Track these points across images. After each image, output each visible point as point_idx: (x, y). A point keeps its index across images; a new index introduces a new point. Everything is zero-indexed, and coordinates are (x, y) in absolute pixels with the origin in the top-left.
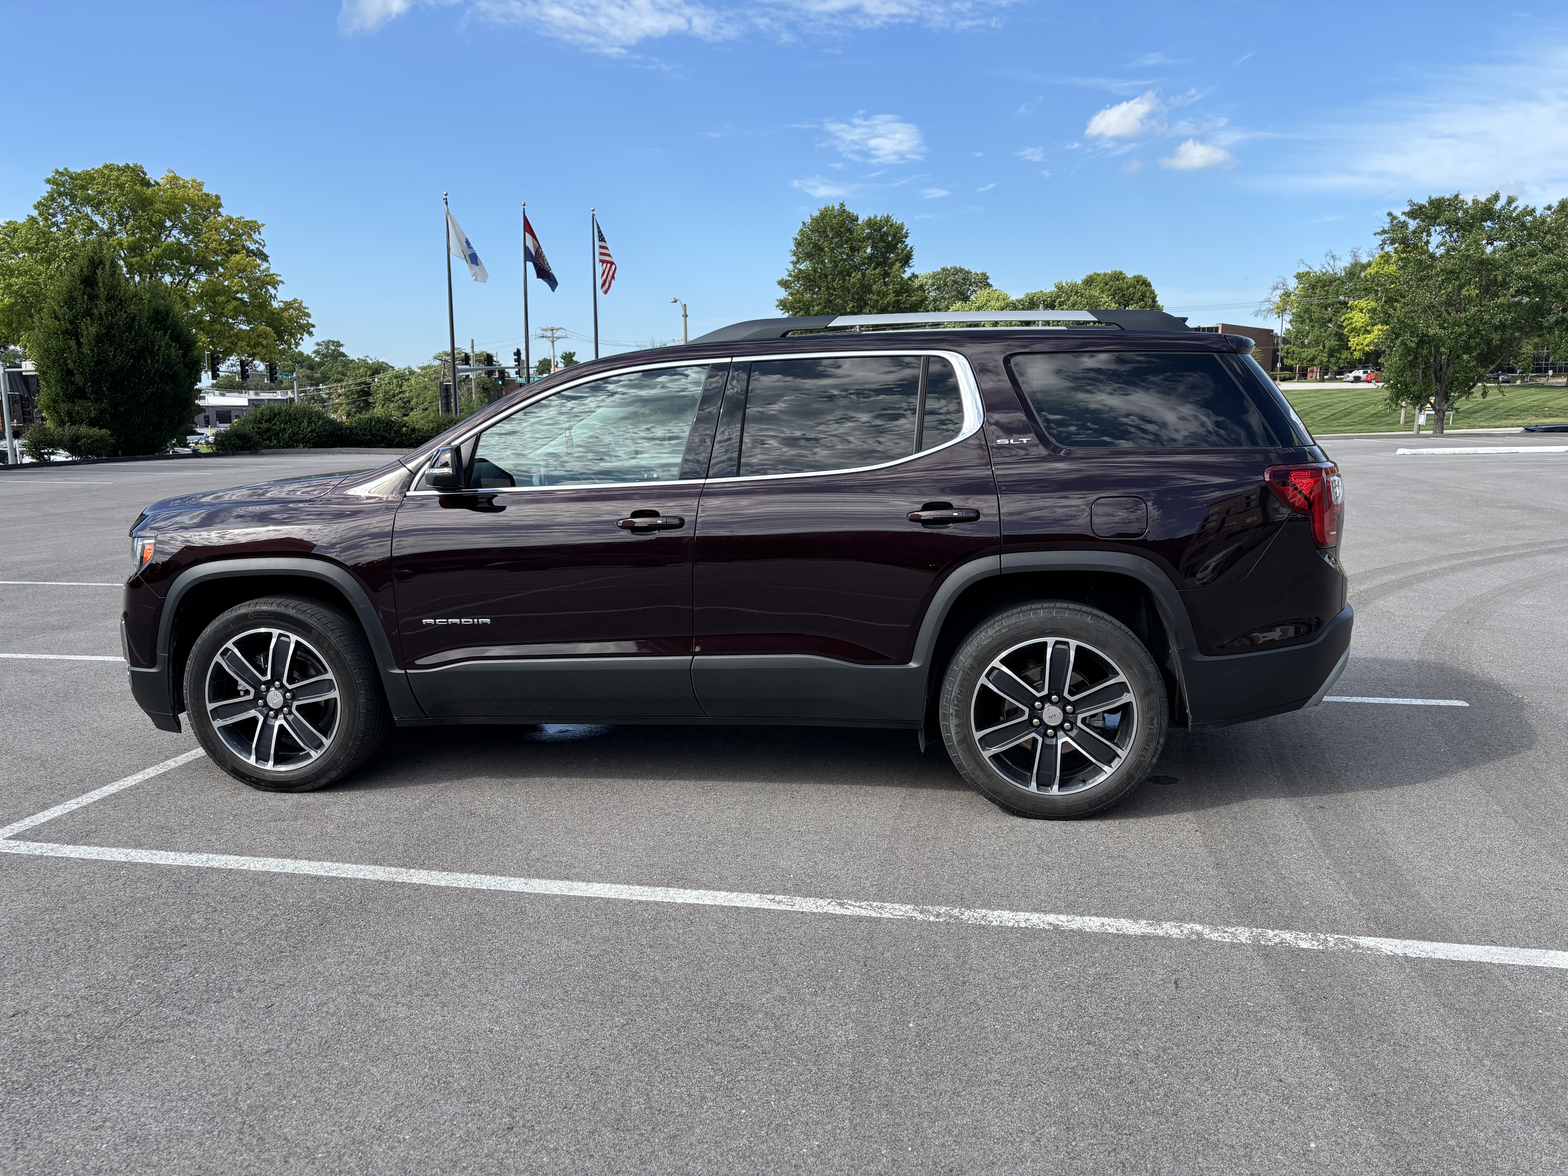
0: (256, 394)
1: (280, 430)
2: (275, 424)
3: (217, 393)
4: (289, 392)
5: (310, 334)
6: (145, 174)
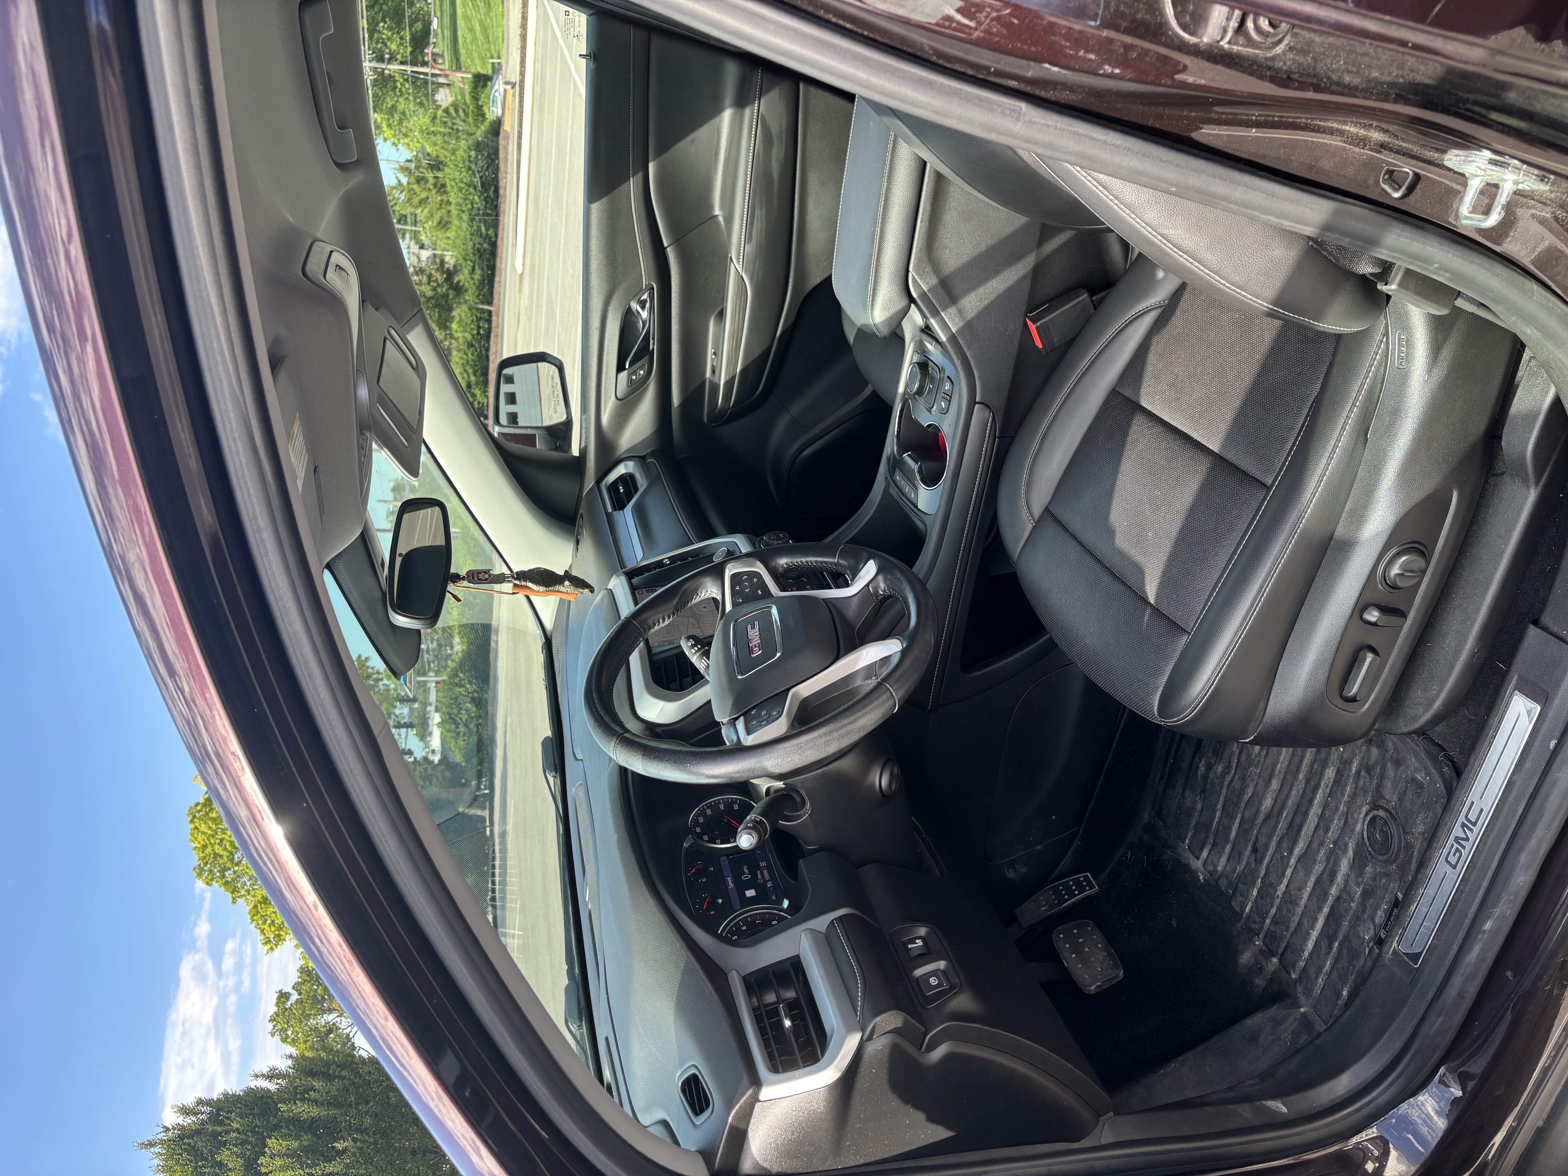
0: (430, 705)
1: (468, 715)
2: (461, 719)
3: (429, 739)
4: (429, 685)
5: (367, 659)
6: (197, 804)
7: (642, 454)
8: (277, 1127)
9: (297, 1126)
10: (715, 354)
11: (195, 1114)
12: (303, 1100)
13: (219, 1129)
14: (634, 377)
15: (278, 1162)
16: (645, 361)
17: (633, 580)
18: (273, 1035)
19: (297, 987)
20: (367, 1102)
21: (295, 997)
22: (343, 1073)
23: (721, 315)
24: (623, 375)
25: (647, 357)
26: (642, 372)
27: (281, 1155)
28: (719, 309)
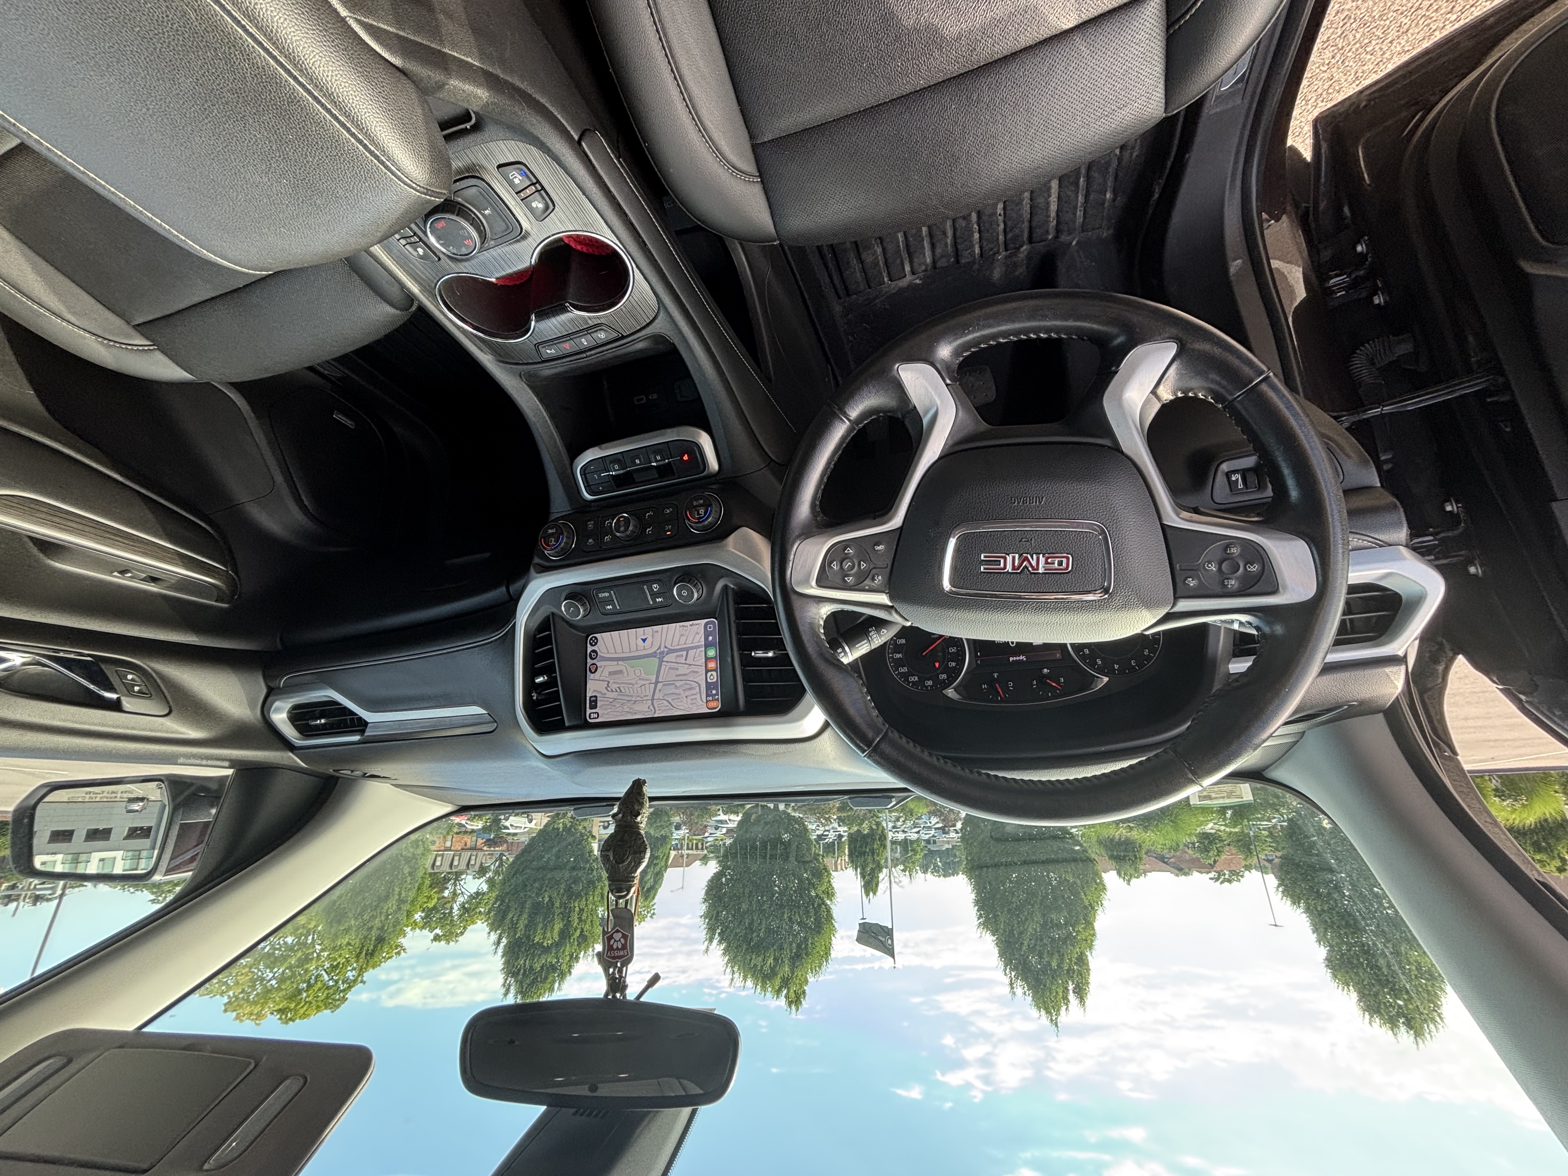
7: (264, 691)
8: (528, 937)
9: (531, 926)
10: (123, 572)
11: (509, 986)
12: (516, 924)
13: (522, 971)
14: (136, 688)
15: (549, 935)
16: (109, 670)
17: (567, 724)
18: (457, 941)
19: (431, 931)
20: (526, 885)
21: (438, 931)
22: (507, 901)
23: (48, 547)
24: (127, 703)
25: (103, 666)
26: (130, 677)
27: (545, 933)
28: (35, 551)
